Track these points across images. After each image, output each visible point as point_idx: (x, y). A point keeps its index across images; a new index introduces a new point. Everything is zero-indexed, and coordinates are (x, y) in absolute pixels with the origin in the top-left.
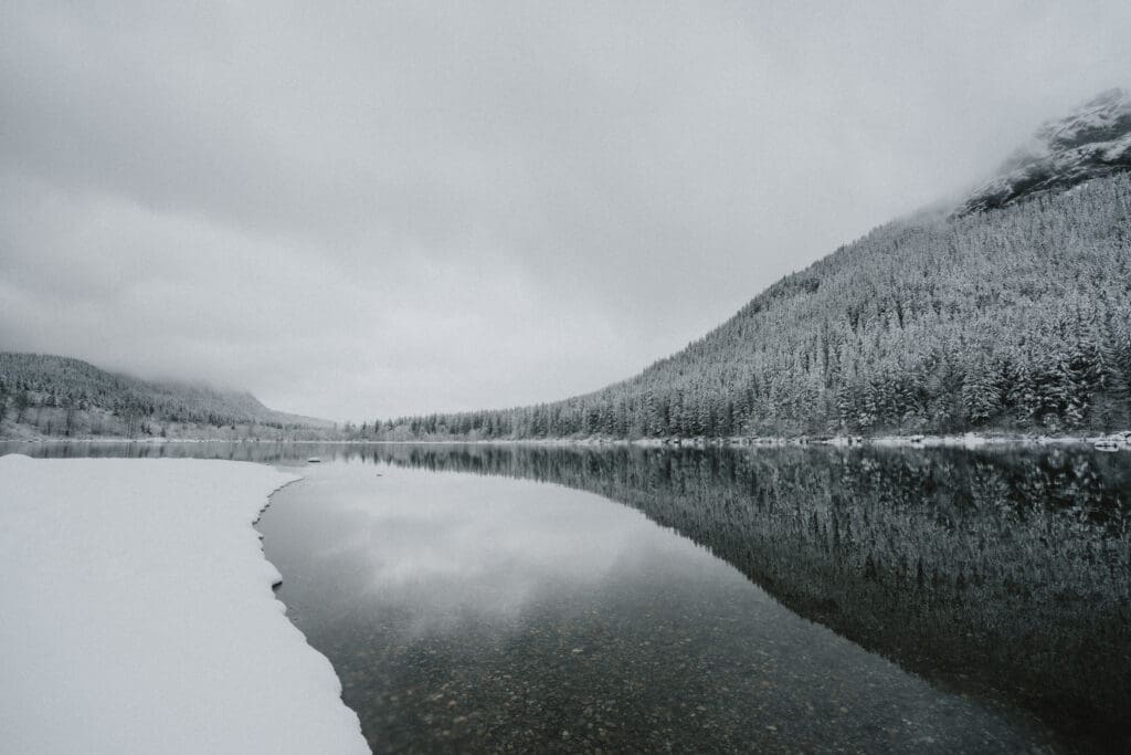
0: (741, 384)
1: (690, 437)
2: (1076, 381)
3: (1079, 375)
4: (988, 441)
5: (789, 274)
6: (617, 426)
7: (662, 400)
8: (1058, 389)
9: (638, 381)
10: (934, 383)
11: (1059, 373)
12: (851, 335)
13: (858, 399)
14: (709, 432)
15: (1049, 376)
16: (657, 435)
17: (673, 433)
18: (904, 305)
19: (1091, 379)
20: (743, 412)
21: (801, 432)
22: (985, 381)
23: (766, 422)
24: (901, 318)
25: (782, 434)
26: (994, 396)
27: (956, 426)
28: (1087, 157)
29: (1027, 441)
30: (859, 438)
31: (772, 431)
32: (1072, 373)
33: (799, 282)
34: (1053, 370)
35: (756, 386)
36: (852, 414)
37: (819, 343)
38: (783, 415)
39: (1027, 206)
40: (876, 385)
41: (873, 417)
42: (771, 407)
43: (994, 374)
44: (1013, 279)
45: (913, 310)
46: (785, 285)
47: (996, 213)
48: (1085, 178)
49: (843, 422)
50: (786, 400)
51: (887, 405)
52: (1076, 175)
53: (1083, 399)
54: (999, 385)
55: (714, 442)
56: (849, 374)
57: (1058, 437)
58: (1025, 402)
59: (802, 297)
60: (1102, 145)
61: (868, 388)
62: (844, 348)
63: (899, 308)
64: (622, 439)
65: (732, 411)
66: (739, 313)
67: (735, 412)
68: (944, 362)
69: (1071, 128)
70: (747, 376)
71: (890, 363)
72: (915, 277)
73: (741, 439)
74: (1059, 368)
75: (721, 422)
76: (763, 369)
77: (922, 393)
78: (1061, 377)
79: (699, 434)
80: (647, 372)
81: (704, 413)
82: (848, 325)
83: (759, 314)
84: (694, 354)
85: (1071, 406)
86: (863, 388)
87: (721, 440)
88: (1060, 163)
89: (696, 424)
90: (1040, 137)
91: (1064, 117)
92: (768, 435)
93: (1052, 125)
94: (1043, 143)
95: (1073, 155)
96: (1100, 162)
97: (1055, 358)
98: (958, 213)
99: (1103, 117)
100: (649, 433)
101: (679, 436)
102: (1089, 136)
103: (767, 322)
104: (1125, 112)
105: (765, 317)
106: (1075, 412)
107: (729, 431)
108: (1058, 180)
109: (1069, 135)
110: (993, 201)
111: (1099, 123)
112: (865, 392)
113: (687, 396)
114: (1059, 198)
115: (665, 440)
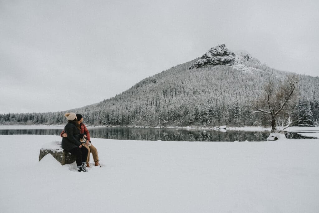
0: (132, 110)
1: (115, 125)
2: (210, 115)
3: (210, 113)
4: (192, 128)
5: (148, 77)
6: (90, 121)
7: (107, 113)
8: (206, 116)
9: (98, 106)
10: (182, 113)
11: (207, 112)
12: (163, 98)
13: (164, 116)
14: (121, 124)
16: (104, 124)
17: (110, 124)
18: (177, 91)
19: (212, 114)
21: (148, 125)
22: (192, 113)
23: (138, 121)
24: (176, 94)
25: (143, 125)
26: (194, 117)
27: (185, 124)
28: (218, 59)
29: (199, 128)
30: (163, 127)
31: (140, 124)
32: (209, 112)
33: (151, 80)
34: (206, 112)
35: (137, 110)
36: (162, 120)
37: (155, 99)
38: (143, 120)
39: (206, 68)
41: (167, 121)
42: (141, 117)
43: (194, 112)
44: (201, 88)
45: (179, 93)
46: (147, 80)
47: (200, 69)
48: (217, 64)
49: (159, 122)
50: (145, 115)
51: (170, 118)
52: (216, 63)
53: (211, 119)
54: (195, 114)
55: (123, 127)
56: (162, 109)
57: (205, 128)
58: (200, 119)
59: (151, 84)
60: (221, 57)
61: (167, 113)
62: (161, 101)
63: (175, 91)
64: (92, 125)
65: (129, 117)
66: (133, 87)
67: (130, 118)
68: (184, 108)
69: (216, 51)
70: (134, 107)
71: (172, 106)
72: (180, 84)
73: (131, 126)
74: (207, 111)
75: (125, 121)
76: (139, 105)
77: (179, 116)
79: (118, 124)
80: (101, 103)
81: (120, 118)
82: (163, 95)
83: (139, 88)
84: (117, 98)
85: (208, 120)
86: (165, 113)
87: (125, 126)
88: (213, 59)
89: (117, 121)
90: (210, 52)
91: (215, 48)
92: (139, 125)
93: (212, 50)
94: (210, 53)
95: (215, 58)
96: (220, 61)
97: (206, 109)
98: (192, 67)
99: (221, 50)
100: (102, 123)
101: (112, 125)
102: (219, 54)
103: (141, 91)
104: (225, 50)
105: (140, 89)
106: (209, 122)
107: (127, 124)
108: (212, 63)
109: (215, 53)
110: (199, 66)
111: (221, 52)
112: (165, 114)
113: (115, 112)
114: (212, 68)
115: (107, 126)
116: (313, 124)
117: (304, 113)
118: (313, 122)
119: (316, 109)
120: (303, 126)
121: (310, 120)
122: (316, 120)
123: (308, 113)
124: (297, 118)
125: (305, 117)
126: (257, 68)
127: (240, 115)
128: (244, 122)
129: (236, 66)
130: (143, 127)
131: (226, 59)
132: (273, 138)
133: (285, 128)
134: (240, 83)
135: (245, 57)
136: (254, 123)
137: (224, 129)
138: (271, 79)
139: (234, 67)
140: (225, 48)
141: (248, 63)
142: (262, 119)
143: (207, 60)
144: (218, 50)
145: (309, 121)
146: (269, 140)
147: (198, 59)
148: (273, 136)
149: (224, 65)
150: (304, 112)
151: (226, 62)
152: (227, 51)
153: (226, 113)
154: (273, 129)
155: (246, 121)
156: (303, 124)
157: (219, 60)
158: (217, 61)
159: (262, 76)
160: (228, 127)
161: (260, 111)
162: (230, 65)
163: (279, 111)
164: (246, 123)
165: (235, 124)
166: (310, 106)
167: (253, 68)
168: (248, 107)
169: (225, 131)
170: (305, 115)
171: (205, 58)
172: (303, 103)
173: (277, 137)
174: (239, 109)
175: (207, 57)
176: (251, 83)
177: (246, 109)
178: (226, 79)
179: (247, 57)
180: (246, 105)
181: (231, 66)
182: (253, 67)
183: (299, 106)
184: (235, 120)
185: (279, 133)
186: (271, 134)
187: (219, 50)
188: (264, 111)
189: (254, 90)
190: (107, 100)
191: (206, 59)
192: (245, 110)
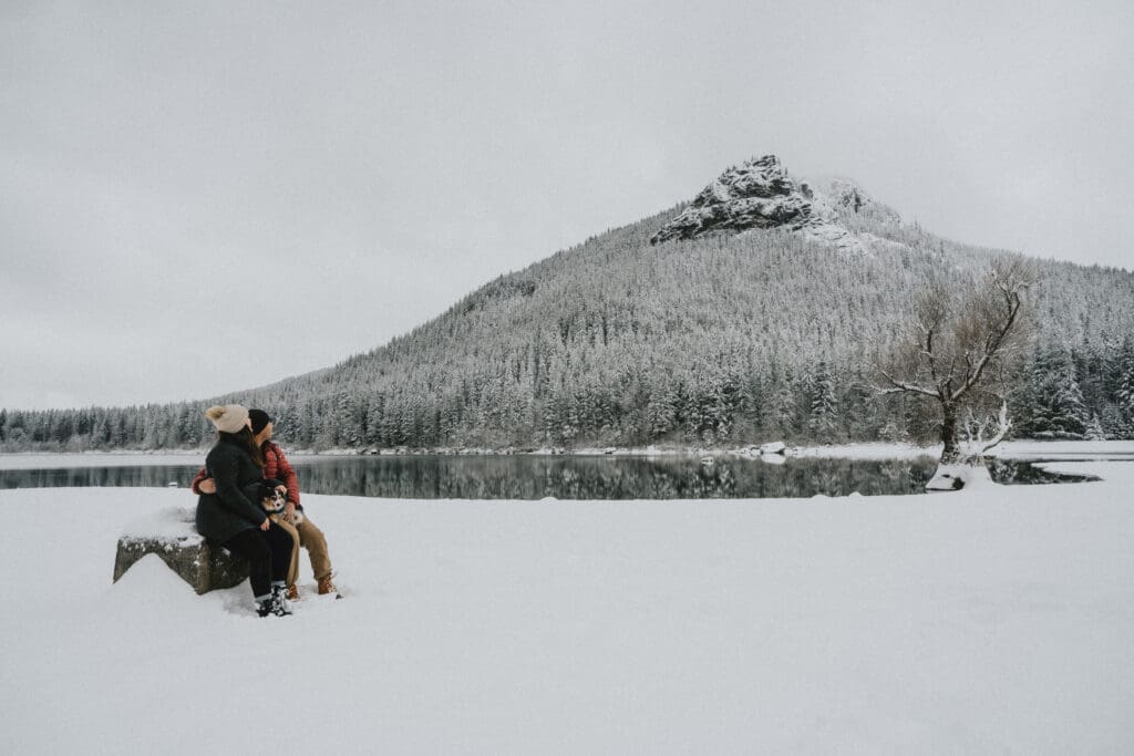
0: (450, 391)
1: (391, 447)
2: (726, 404)
3: (727, 398)
4: (664, 453)
5: (506, 273)
6: (300, 433)
7: (359, 403)
8: (713, 409)
9: (328, 379)
10: (626, 400)
11: (715, 396)
12: (561, 347)
13: (563, 410)
14: (413, 441)
15: (708, 399)
16: (351, 444)
17: (370, 443)
18: (608, 322)
19: (735, 402)
20: (451, 420)
21: (509, 443)
22: (665, 399)
23: (474, 432)
24: (605, 333)
25: (490, 445)
26: (671, 413)
27: (640, 439)
28: (752, 208)
29: (691, 453)
30: (562, 450)
31: (480, 442)
32: (724, 396)
33: (515, 283)
34: (711, 394)
35: (466, 393)
36: (556, 426)
37: (531, 353)
38: (491, 426)
39: (710, 241)
40: (579, 398)
41: (576, 430)
42: (481, 417)
43: (671, 394)
44: (694, 309)
45: (616, 326)
46: (502, 284)
47: (688, 243)
48: (748, 225)
49: (548, 434)
50: (495, 410)
51: (588, 418)
52: (744, 222)
53: (730, 418)
54: (675, 404)
55: (417, 453)
56: (556, 386)
57: (711, 450)
58: (692, 419)
59: (518, 300)
60: (763, 201)
61: (573, 401)
62: (553, 360)
63: (605, 324)
64: (306, 448)
65: (439, 419)
66: (451, 310)
67: (442, 421)
68: (636, 380)
69: (744, 180)
70: (457, 382)
71: (593, 377)
72: (620, 296)
73: (447, 451)
74: (716, 391)
75: (427, 431)
76: (474, 375)
77: (617, 409)
78: (715, 400)
79: (401, 443)
80: (340, 369)
81: (409, 420)
82: (559, 336)
83: (474, 313)
84: (395, 351)
85: (721, 424)
86: (567, 400)
87: (426, 451)
88: (735, 209)
89: (398, 433)
90: (723, 182)
91: (740, 169)
92: (476, 446)
93: (732, 174)
94: (725, 188)
95: (743, 204)
96: (761, 215)
97: (714, 383)
98: (660, 237)
99: (763, 177)
100: (342, 442)
101: (377, 446)
102: (755, 190)
103: (480, 323)
104: (777, 177)
105: (478, 317)
106: (723, 430)
107: (434, 441)
108: (732, 223)
109: (742, 186)
110: (686, 231)
111: (761, 182)
112: (569, 404)
113: (389, 400)
114: (731, 239)
115: (360, 450)
116: (1083, 432)
117: (1052, 394)
118: (1084, 423)
119: (1093, 380)
120: (1049, 439)
121: (1073, 416)
122: (1095, 414)
123: (1068, 392)
124: (1030, 412)
125: (1056, 408)
126: (889, 236)
127: (832, 404)
128: (847, 427)
129: (815, 231)
130: (489, 451)
131: (779, 208)
132: (948, 483)
133: (989, 447)
134: (829, 291)
135: (846, 198)
136: (883, 431)
137: (778, 455)
138: (936, 273)
139: (807, 234)
140: (776, 168)
141: (856, 219)
142: (908, 416)
143: (714, 210)
144: (750, 174)
145: (1070, 419)
146: (932, 489)
147: (683, 207)
148: (947, 476)
149: (773, 229)
150: (1052, 390)
151: (780, 218)
152: (784, 180)
153: (782, 396)
154: (948, 449)
155: (854, 425)
156: (1051, 429)
157: (756, 212)
158: (750, 213)
159: (906, 264)
160: (792, 447)
161: (903, 387)
162: (796, 229)
163: (968, 388)
164: (853, 432)
165: (816, 437)
166: (1073, 368)
167: (874, 239)
168: (859, 373)
169: (780, 460)
170: (1056, 401)
171: (707, 203)
172: (1049, 357)
173: (963, 480)
174: (828, 383)
175: (713, 201)
176: (869, 290)
177: (854, 381)
178: (780, 277)
179: (852, 201)
180: (854, 368)
181: (799, 232)
182: (876, 234)
183: (1035, 369)
184: (814, 420)
185: (969, 465)
186: (942, 469)
187: (756, 175)
188: (917, 388)
189: (879, 316)
190: (361, 358)
191: (709, 209)
192: (850, 384)
